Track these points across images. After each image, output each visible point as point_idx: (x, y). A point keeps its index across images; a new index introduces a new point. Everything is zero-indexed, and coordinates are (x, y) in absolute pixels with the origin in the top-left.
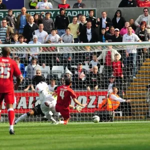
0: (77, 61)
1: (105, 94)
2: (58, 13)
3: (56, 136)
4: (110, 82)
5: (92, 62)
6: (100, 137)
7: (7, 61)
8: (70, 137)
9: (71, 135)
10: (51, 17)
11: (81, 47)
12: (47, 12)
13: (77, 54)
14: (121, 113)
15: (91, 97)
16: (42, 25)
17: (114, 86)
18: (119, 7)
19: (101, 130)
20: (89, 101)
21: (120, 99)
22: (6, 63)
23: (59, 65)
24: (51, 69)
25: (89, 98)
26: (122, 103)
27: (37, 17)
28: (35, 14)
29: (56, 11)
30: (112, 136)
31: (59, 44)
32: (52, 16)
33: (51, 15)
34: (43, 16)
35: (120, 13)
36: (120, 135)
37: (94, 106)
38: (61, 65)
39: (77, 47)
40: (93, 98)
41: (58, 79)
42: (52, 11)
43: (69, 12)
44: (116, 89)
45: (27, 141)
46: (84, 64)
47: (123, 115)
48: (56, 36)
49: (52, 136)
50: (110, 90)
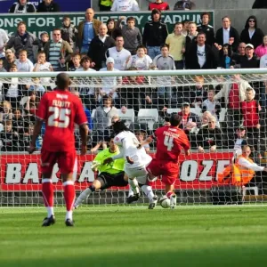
1: (228, 156)
2: (149, 18)
3: (146, 228)
4: (237, 136)
5: (206, 103)
6: (220, 230)
7: (66, 97)
8: (169, 230)
9: (170, 227)
11: (187, 76)
12: (130, 16)
13: (180, 88)
14: (256, 189)
15: (204, 163)
16: (121, 38)
17: (244, 143)
19: (222, 218)
20: (201, 168)
21: (255, 165)
23: (150, 108)
24: (136, 114)
25: (201, 163)
26: (258, 173)
27: (112, 25)
28: (109, 20)
29: (146, 15)
30: (241, 229)
31: (151, 71)
32: (139, 23)
33: (136, 21)
34: (123, 23)
35: (255, 21)
36: (254, 227)
37: (210, 178)
38: (154, 107)
39: (180, 76)
40: (208, 164)
41: (148, 132)
42: (139, 15)
43: (168, 17)
44: (248, 149)
45: (95, 237)
48: (144, 58)
49: (137, 228)
50: (238, 151)
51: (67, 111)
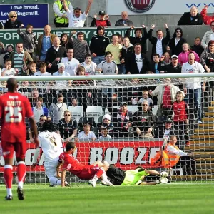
0: (120, 100)
1: (159, 144)
2: (95, 33)
3: (92, 202)
6: (152, 204)
7: (17, 97)
8: (111, 204)
9: (112, 201)
10: (85, 39)
11: (125, 79)
12: (80, 32)
13: (120, 89)
14: (181, 170)
15: (139, 149)
18: (178, 24)
19: (154, 194)
20: (137, 154)
22: (15, 100)
23: (96, 105)
24: (85, 110)
25: (137, 150)
26: (183, 157)
28: (63, 35)
29: (92, 31)
30: (169, 203)
31: (97, 76)
32: (87, 37)
34: (74, 37)
35: (181, 32)
36: (179, 201)
37: (144, 162)
38: (99, 105)
39: (120, 80)
40: (143, 151)
41: (95, 125)
42: (87, 31)
43: (110, 32)
44: (175, 138)
45: (52, 209)
46: (130, 104)
47: (184, 173)
49: (86, 202)
51: (19, 109)
